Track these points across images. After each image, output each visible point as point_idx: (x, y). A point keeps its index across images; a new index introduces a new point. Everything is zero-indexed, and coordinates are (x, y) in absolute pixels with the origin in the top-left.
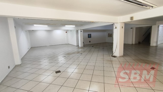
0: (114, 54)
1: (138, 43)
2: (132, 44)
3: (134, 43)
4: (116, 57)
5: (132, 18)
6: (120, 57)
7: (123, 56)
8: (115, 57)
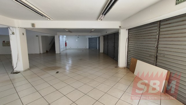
0: (16, 70)
1: (46, 52)
2: (40, 54)
3: (42, 52)
4: (19, 72)
5: (33, 25)
6: (25, 71)
7: (29, 69)
8: (17, 73)
